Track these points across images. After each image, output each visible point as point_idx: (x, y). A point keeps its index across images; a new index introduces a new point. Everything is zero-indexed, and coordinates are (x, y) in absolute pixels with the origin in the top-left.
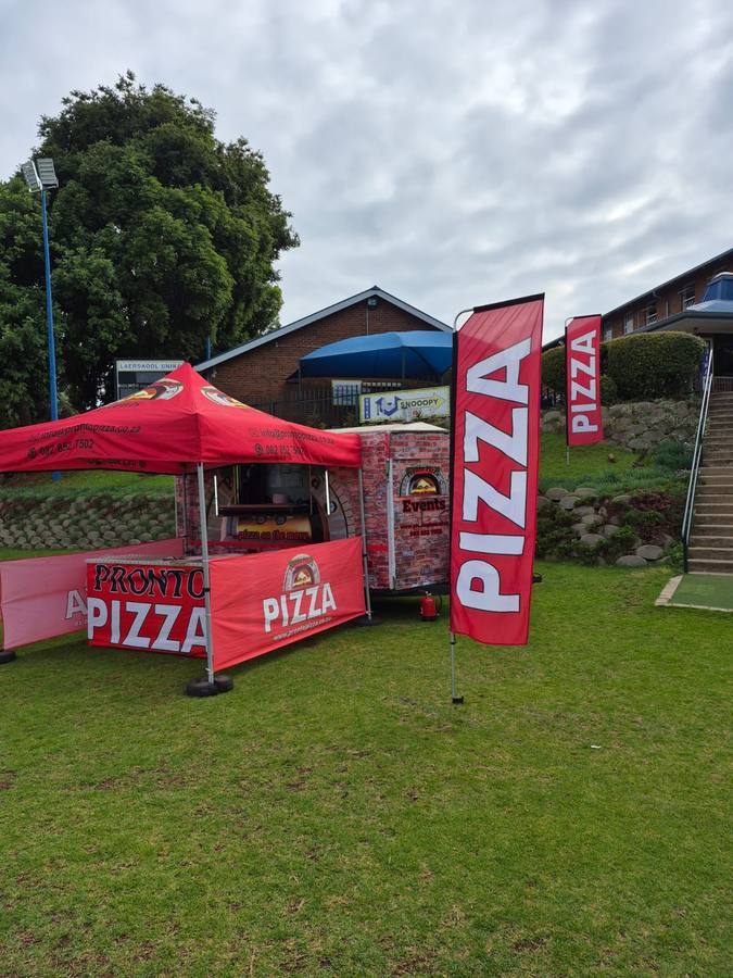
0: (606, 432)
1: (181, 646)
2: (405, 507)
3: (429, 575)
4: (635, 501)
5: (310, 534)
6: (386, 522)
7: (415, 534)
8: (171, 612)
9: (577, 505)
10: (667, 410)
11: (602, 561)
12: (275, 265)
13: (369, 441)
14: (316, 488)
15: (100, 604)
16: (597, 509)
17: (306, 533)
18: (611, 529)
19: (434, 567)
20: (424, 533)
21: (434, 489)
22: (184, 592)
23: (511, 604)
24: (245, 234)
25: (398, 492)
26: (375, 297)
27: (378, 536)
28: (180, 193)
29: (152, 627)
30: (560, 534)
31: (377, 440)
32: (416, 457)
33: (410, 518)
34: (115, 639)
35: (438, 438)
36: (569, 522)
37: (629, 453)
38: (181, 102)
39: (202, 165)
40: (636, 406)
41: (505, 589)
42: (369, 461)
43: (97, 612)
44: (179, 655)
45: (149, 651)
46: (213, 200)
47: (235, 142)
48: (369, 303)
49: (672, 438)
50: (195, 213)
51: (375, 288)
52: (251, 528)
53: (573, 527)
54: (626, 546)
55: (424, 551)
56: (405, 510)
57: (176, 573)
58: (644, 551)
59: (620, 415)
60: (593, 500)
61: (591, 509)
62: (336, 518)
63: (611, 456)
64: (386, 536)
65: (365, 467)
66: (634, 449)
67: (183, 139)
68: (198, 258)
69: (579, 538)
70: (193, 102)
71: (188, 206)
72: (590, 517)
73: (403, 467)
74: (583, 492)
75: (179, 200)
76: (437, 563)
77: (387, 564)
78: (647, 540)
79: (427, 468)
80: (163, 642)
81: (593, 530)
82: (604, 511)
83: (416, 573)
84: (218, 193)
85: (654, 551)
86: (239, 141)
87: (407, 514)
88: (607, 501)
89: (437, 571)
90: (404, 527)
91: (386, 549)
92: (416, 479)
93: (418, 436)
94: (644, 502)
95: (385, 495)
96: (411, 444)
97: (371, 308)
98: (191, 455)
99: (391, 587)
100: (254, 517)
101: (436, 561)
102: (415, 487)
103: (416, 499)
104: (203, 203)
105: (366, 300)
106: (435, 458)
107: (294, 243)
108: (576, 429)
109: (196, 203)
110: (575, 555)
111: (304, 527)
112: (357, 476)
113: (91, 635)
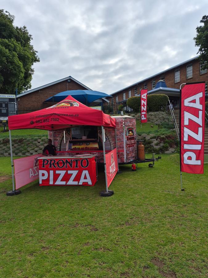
0: (148, 120)
1: (78, 183)
2: (127, 139)
3: (132, 158)
4: (166, 137)
5: (98, 148)
6: (123, 143)
7: (129, 147)
8: (74, 173)
9: (151, 138)
10: (162, 114)
11: (161, 153)
12: (32, 67)
13: (118, 120)
14: (100, 134)
15: (45, 172)
16: (157, 139)
17: (97, 147)
18: (162, 144)
19: (133, 156)
20: (131, 146)
21: (132, 134)
22: (80, 166)
23: (199, 163)
24: (28, 56)
25: (126, 135)
26: (70, 79)
27: (121, 147)
28: (6, 41)
29: (67, 177)
30: (148, 146)
31: (120, 120)
32: (129, 125)
33: (129, 142)
34: (51, 183)
35: (133, 120)
36: (150, 143)
37: (155, 125)
38: (2, 11)
39: (12, 33)
40: (156, 113)
41: (197, 159)
42: (118, 126)
43: (43, 175)
44: (78, 186)
45: (66, 185)
46: (18, 45)
47: (22, 27)
48: (68, 81)
49: (165, 121)
50: (12, 48)
51: (70, 77)
52: (77, 147)
53: (151, 144)
54: (166, 149)
55: (131, 151)
56: (128, 140)
57: (77, 161)
58: (171, 150)
59: (151, 115)
60: (156, 137)
61: (155, 139)
62: (107, 143)
63: (152, 126)
64: (123, 147)
65: (117, 128)
66: (156, 124)
67: (5, 24)
68: (14, 63)
69: (153, 147)
70: (6, 12)
71: (9, 45)
72: (155, 142)
73: (127, 127)
74: (152, 135)
75: (6, 43)
76: (134, 155)
77: (124, 155)
78: (171, 147)
79: (131, 128)
80: (71, 182)
81: (157, 145)
82: (159, 140)
83: (129, 158)
84: (19, 42)
85: (173, 150)
86: (24, 27)
87: (128, 141)
88: (159, 137)
89: (133, 157)
90: (127, 145)
91: (123, 151)
92: (129, 131)
93: (130, 119)
94: (169, 137)
95: (123, 136)
96: (128, 121)
97: (69, 82)
98: (99, 123)
99: (125, 162)
100: (78, 143)
101: (133, 154)
102: (129, 133)
103: (129, 137)
104: (14, 45)
105: (68, 80)
106: (133, 126)
107: (38, 61)
108: (142, 119)
109: (12, 45)
110: (153, 151)
111: (96, 146)
112: (115, 131)
113: (41, 182)
